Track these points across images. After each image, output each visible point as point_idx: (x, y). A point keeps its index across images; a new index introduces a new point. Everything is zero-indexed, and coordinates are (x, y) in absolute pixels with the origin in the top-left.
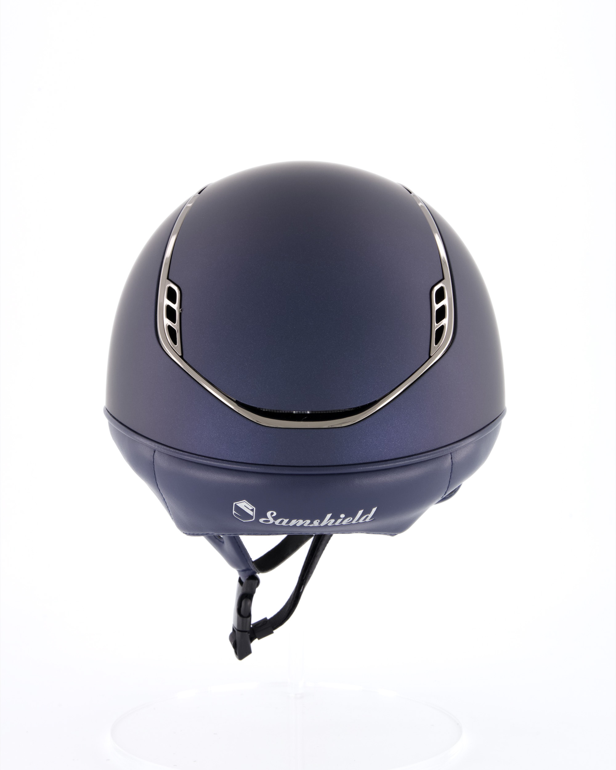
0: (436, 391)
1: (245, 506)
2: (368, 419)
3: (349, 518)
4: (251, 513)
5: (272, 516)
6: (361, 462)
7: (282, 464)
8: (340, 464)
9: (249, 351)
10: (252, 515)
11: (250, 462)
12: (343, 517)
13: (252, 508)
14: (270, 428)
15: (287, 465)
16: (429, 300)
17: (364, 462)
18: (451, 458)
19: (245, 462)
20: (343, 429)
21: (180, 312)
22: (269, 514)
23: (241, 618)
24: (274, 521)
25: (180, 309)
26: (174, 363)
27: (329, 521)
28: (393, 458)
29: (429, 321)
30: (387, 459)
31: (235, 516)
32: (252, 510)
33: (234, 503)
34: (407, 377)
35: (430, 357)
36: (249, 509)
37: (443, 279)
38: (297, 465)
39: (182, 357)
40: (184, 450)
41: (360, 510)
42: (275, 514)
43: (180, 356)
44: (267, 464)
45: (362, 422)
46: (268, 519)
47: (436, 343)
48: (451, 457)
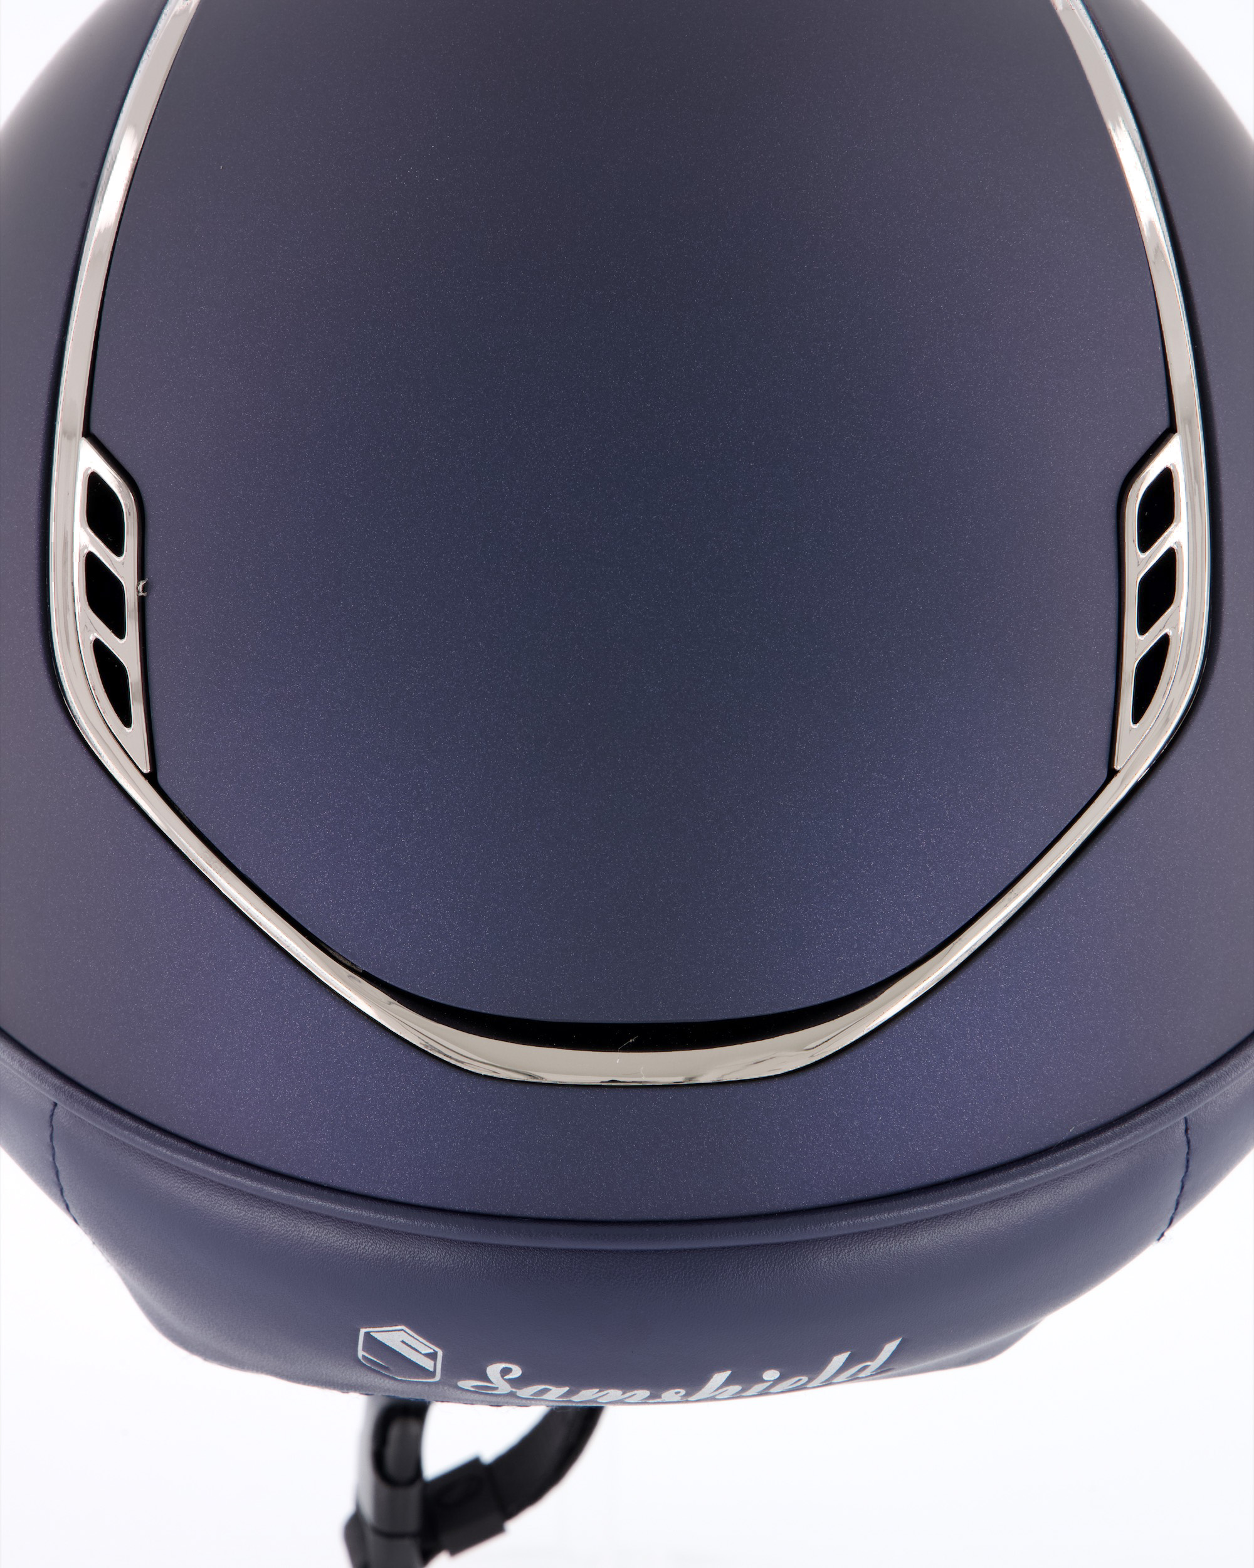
0: (1133, 905)
1: (403, 1342)
2: (870, 1043)
3: (797, 1379)
4: (428, 1364)
5: (506, 1377)
6: (843, 1198)
7: (545, 1215)
8: (765, 1211)
9: (415, 792)
10: (432, 1369)
11: (422, 1202)
12: (773, 1379)
13: (432, 1351)
14: (498, 1084)
15: (560, 1216)
16: (1111, 538)
17: (853, 1196)
18: (1186, 1130)
19: (402, 1199)
20: (775, 1084)
21: (141, 594)
22: (494, 1370)
23: (385, 1490)
24: (514, 1390)
25: (142, 583)
26: (122, 798)
27: (720, 1391)
28: (964, 1170)
29: (1113, 630)
30: (942, 1177)
31: (364, 1362)
32: (433, 1356)
33: (363, 1331)
34: (1023, 868)
35: (1112, 773)
36: (420, 1353)
37: (1172, 430)
38: (600, 1218)
39: (152, 778)
40: (168, 1127)
41: (839, 1351)
42: (516, 1372)
43: (145, 776)
44: (486, 1210)
45: (847, 1056)
46: (489, 1381)
47: (1137, 716)
48: (1184, 1127)
